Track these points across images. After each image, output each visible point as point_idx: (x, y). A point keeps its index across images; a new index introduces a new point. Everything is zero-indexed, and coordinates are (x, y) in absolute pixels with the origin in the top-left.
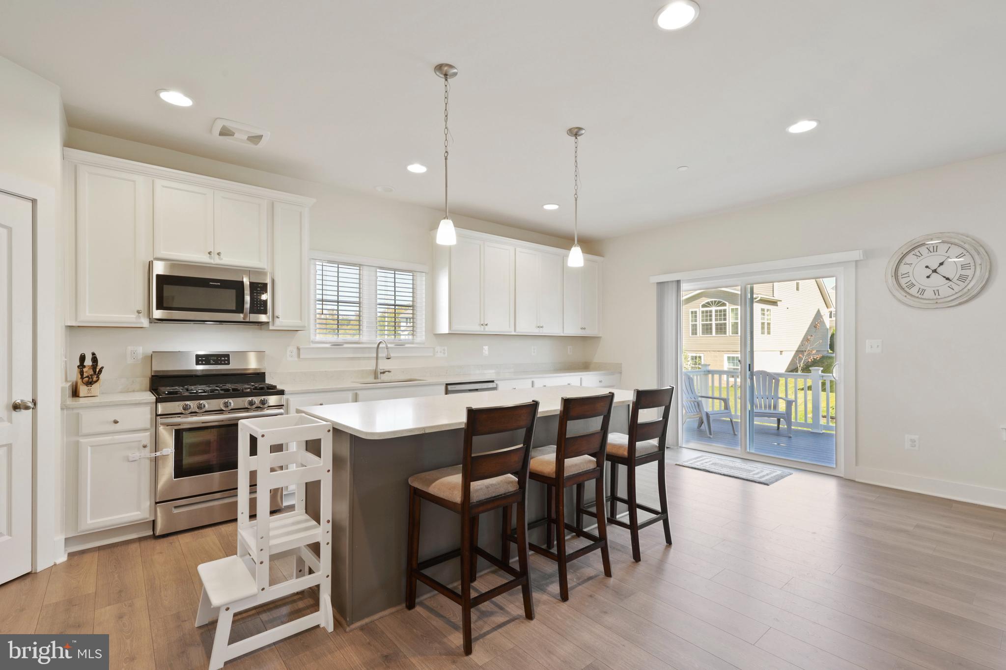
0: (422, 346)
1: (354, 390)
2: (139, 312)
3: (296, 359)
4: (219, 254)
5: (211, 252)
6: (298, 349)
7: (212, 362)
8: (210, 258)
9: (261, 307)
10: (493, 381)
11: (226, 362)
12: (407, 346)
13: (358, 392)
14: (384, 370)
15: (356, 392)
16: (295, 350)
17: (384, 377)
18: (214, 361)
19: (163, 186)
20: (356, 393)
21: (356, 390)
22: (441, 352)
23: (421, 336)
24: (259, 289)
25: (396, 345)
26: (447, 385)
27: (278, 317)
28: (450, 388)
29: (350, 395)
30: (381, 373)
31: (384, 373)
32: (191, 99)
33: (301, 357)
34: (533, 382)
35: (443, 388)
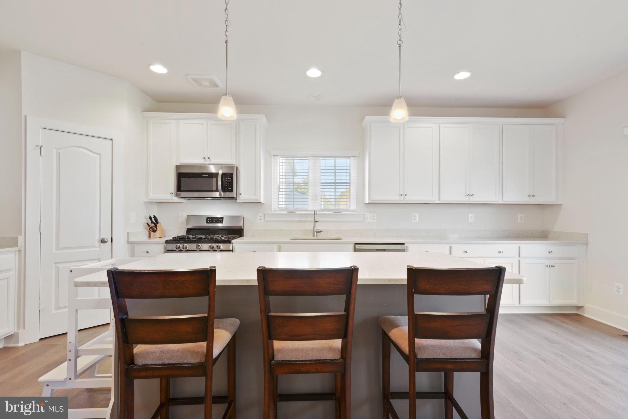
0: (355, 213)
1: (278, 243)
2: (172, 194)
3: (263, 221)
4: (209, 158)
5: (205, 157)
6: (264, 215)
7: (214, 222)
8: (205, 161)
9: (229, 188)
10: (403, 244)
11: (221, 222)
12: (343, 213)
13: (282, 245)
14: (319, 231)
15: (279, 244)
16: (262, 215)
17: (320, 236)
18: (215, 221)
19: (184, 124)
20: (280, 246)
21: (280, 243)
22: (370, 218)
23: (353, 206)
24: (228, 177)
25: (334, 212)
26: (356, 244)
27: (241, 194)
28: (357, 246)
29: (275, 247)
30: (317, 232)
31: (319, 232)
32: (167, 69)
33: (266, 219)
34: (451, 247)
35: (352, 246)
